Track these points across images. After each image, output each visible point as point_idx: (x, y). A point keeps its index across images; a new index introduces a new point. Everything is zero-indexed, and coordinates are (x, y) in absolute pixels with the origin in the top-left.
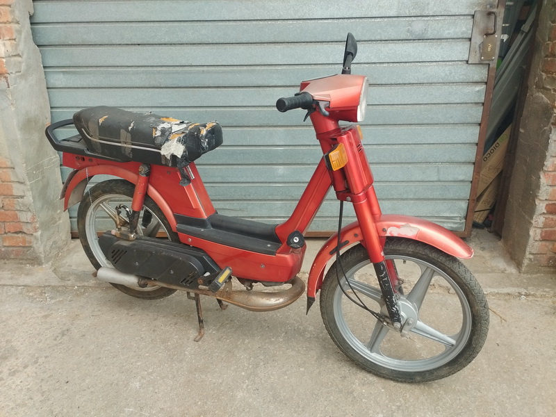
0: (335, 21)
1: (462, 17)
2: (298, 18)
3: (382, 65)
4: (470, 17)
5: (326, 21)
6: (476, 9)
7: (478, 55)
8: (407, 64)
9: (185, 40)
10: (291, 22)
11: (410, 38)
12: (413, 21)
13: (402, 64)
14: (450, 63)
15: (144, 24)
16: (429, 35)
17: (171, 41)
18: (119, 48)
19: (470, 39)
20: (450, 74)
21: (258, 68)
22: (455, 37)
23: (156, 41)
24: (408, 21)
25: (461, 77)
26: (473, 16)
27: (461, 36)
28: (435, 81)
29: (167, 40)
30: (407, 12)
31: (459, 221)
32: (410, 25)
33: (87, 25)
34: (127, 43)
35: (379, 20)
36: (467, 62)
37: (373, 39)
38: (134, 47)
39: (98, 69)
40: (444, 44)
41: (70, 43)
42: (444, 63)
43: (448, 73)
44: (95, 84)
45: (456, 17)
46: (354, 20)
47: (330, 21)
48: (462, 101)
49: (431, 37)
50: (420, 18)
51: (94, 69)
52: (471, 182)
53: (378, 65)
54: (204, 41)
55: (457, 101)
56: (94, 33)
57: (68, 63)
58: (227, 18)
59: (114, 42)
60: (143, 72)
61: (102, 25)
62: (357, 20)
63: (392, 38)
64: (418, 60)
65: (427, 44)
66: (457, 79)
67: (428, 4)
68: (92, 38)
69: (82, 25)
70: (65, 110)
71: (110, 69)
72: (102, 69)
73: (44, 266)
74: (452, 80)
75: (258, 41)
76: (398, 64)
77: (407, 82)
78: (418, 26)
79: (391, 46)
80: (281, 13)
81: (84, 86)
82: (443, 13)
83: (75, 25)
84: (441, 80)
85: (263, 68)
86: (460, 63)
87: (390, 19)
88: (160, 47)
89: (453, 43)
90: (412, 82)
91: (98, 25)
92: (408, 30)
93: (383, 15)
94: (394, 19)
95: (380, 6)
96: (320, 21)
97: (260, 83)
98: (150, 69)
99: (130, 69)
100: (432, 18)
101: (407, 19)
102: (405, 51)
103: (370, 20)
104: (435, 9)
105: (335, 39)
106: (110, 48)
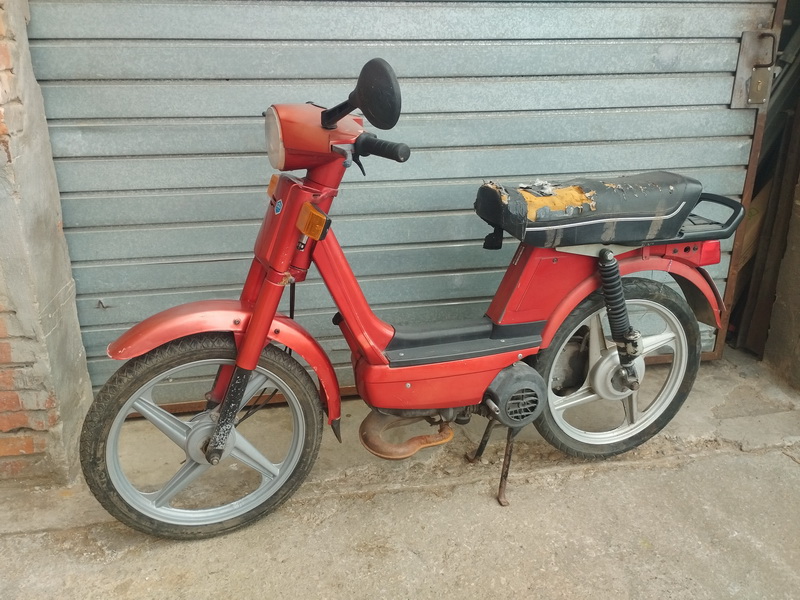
0: (550, 43)
1: (724, 41)
2: (495, 37)
3: (614, 111)
4: (734, 41)
5: (537, 43)
6: (745, 29)
7: (744, 96)
8: (649, 110)
9: (311, 73)
10: (483, 44)
11: (656, 70)
12: (661, 45)
13: (642, 110)
14: (706, 108)
15: (238, 45)
16: (682, 67)
17: (286, 75)
18: (192, 85)
19: (734, 74)
20: (707, 123)
21: (429, 117)
22: (715, 69)
23: (260, 73)
24: (654, 45)
25: (721, 128)
26: (739, 40)
27: (722, 69)
28: (686, 134)
29: (280, 72)
30: (654, 31)
31: (708, 337)
32: (656, 51)
33: (131, 44)
34: (207, 76)
35: (612, 42)
36: (729, 106)
37: (604, 71)
38: (218, 85)
39: (150, 122)
40: (700, 79)
41: (100, 76)
42: (697, 108)
43: (704, 122)
44: (146, 149)
45: (717, 41)
46: (577, 42)
47: (542, 43)
48: (721, 163)
49: (683, 70)
50: (668, 41)
51: (143, 123)
52: (726, 280)
53: (608, 111)
54: (342, 74)
55: (715, 164)
56: (144, 60)
57: (94, 113)
58: (383, 37)
59: (184, 76)
60: (234, 127)
61: (160, 44)
62: (582, 42)
63: (631, 70)
64: (665, 103)
65: (678, 79)
66: (715, 131)
67: (683, 20)
68: (142, 68)
69: (123, 43)
70: (85, 197)
71: (173, 122)
72: (158, 122)
73: (70, 486)
74: (709, 133)
75: (431, 74)
76: (636, 110)
77: (648, 136)
78: (667, 53)
79: (629, 82)
80: (471, 29)
81: (125, 153)
82: (701, 35)
83: (110, 44)
84: (694, 134)
85: (436, 117)
86: (718, 107)
87: (628, 42)
88: (267, 84)
89: (712, 79)
90: (655, 136)
91: (153, 44)
92: (653, 60)
93: (620, 36)
94: (634, 42)
95: (616, 22)
96: (528, 43)
97: (433, 142)
98: (247, 121)
99: (210, 122)
100: (685, 42)
101: (652, 42)
102: (648, 91)
103: (600, 42)
104: (691, 28)
105: (550, 72)
106: (176, 85)
